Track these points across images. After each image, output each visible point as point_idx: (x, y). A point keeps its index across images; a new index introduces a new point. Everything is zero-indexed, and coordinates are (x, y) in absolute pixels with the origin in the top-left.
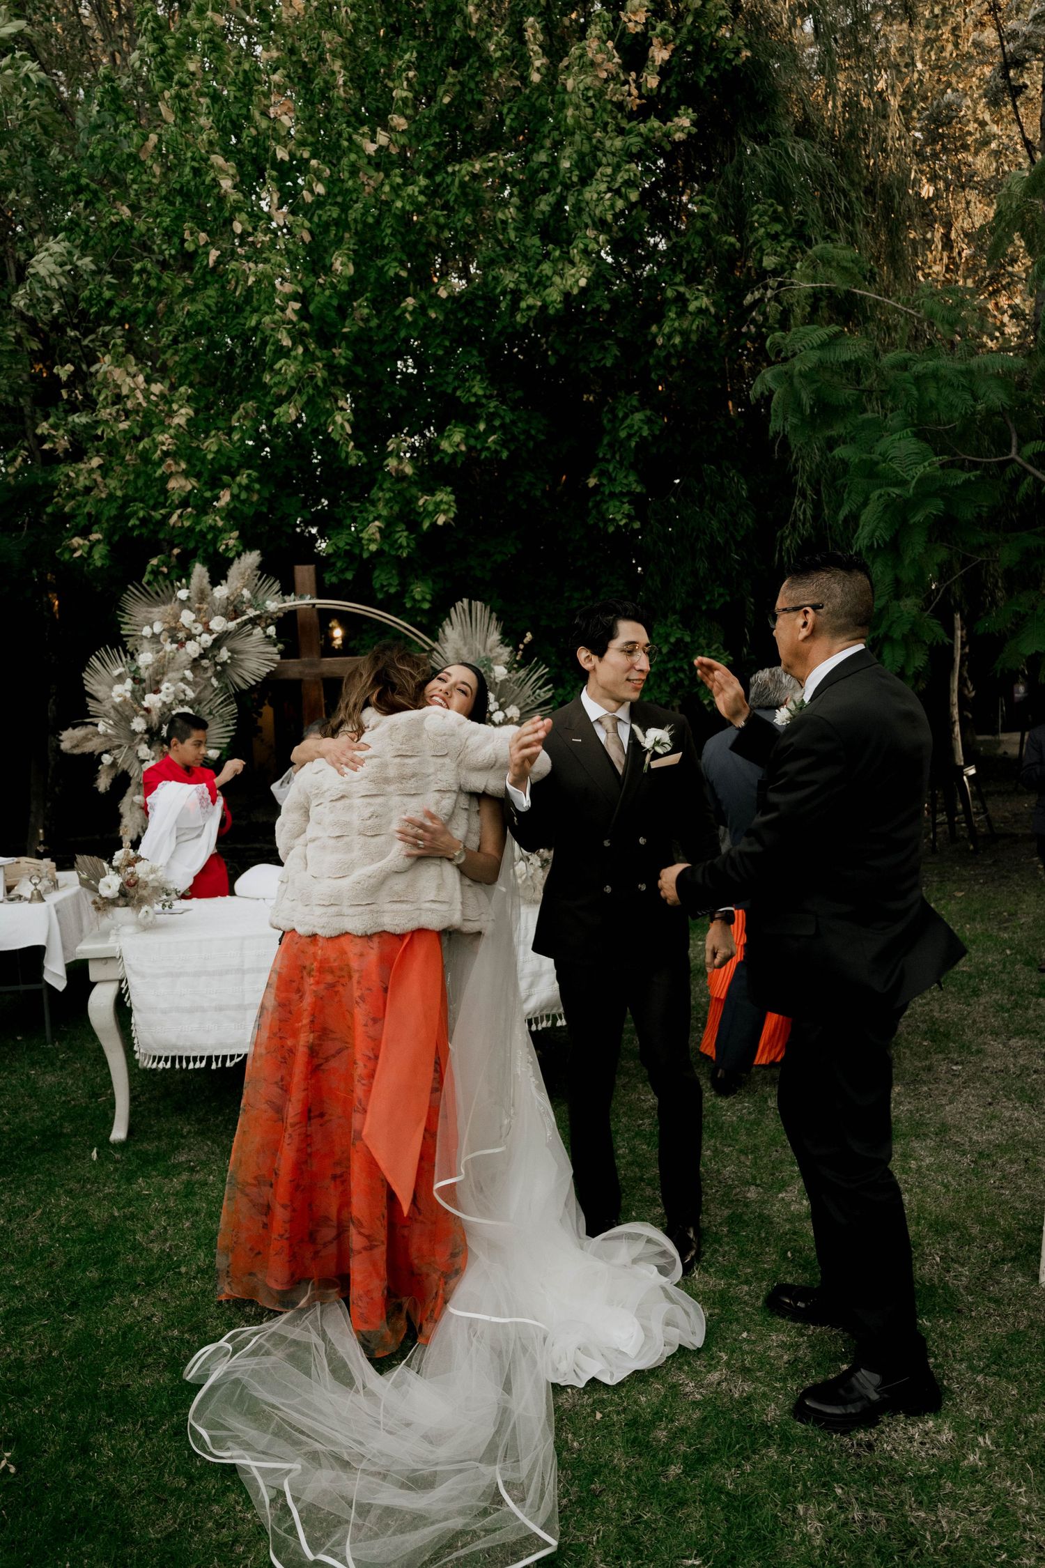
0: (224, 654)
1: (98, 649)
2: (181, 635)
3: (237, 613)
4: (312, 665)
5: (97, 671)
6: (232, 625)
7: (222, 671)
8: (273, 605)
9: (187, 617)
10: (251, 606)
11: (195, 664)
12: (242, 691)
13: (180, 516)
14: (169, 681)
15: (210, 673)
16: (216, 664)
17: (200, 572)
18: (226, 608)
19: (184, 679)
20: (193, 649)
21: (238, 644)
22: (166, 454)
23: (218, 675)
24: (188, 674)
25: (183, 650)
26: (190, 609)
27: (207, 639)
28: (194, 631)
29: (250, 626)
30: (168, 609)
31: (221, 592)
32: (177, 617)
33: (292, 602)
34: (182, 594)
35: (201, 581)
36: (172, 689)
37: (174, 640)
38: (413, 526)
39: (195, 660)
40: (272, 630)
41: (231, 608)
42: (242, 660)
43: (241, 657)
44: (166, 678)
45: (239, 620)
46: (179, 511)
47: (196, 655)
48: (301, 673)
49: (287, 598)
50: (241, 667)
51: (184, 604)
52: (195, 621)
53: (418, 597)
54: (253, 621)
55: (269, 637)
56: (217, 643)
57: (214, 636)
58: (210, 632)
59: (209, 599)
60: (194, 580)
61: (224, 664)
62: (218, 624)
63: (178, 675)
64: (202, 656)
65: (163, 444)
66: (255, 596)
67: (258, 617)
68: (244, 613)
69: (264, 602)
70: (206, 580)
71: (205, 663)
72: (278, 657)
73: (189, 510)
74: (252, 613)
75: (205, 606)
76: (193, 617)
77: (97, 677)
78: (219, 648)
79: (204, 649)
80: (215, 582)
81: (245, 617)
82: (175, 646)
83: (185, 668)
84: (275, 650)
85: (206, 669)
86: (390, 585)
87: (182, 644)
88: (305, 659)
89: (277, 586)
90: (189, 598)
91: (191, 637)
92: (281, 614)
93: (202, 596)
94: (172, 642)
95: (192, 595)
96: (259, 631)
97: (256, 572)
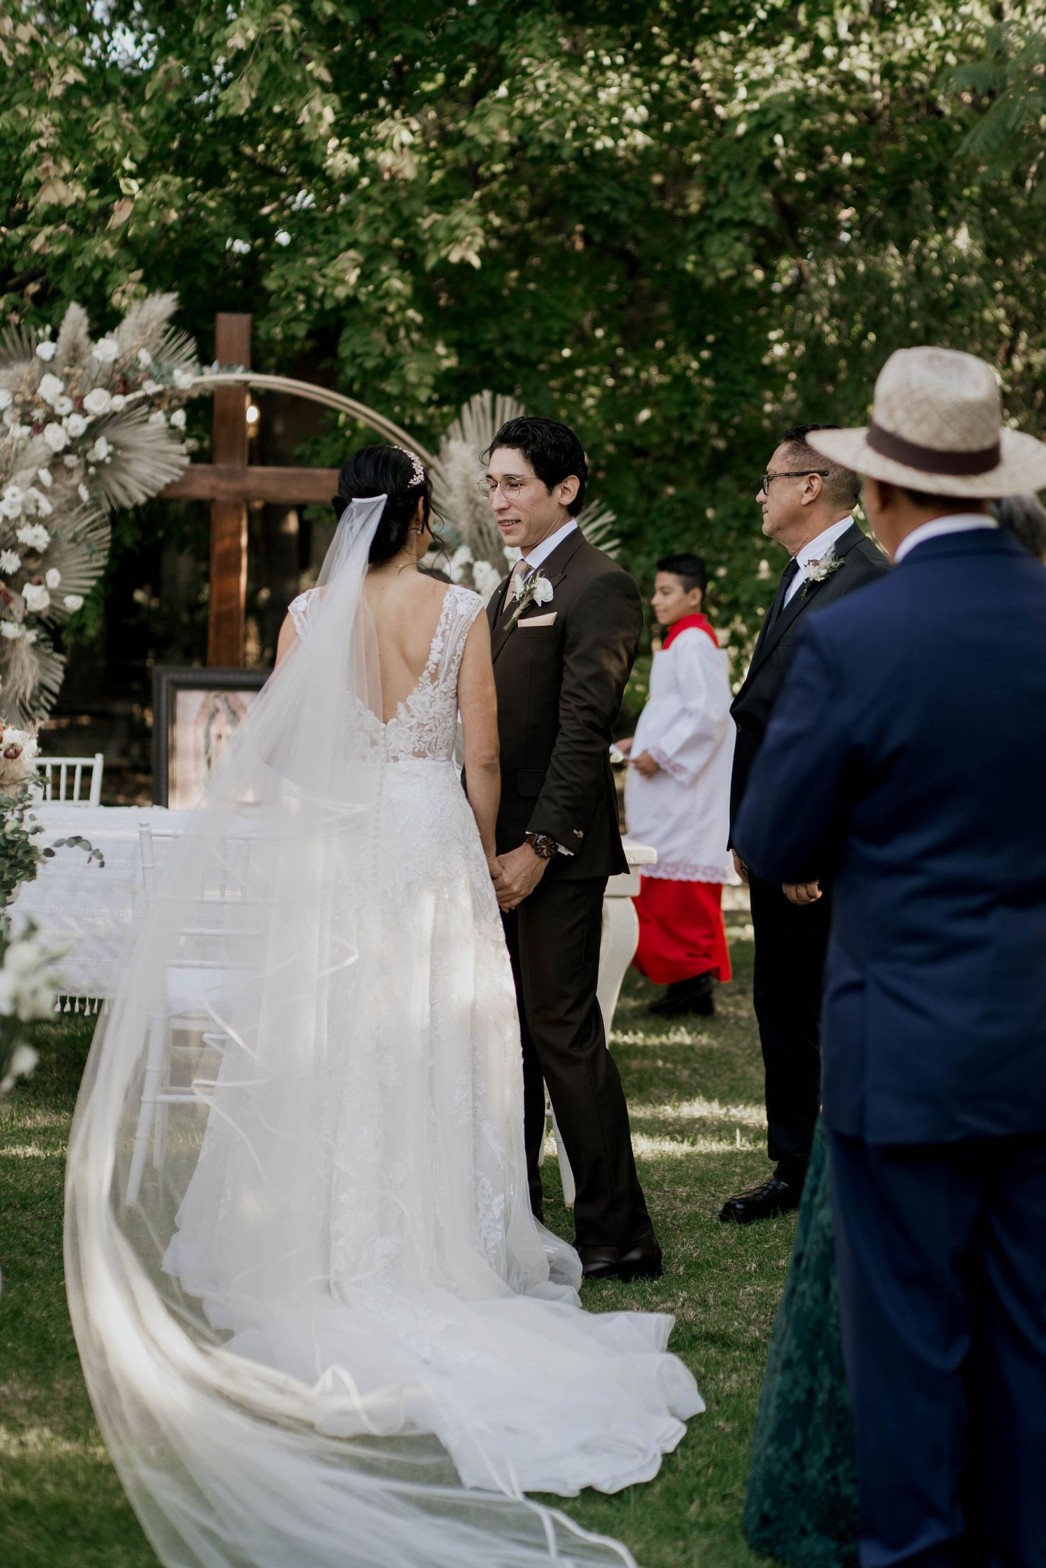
0: (101, 449)
2: (38, 414)
3: (128, 386)
4: (231, 476)
6: (119, 402)
7: (97, 474)
8: (186, 378)
9: (50, 388)
10: (150, 376)
11: (56, 462)
12: (123, 510)
13: (49, 239)
14: (15, 484)
15: (76, 479)
16: (88, 464)
17: (75, 317)
18: (111, 378)
19: (36, 483)
20: (55, 437)
21: (124, 435)
22: (41, 149)
23: (91, 482)
24: (46, 477)
25: (38, 439)
26: (54, 374)
27: (78, 425)
28: (59, 411)
29: (144, 409)
30: (23, 369)
31: (107, 350)
32: (34, 386)
33: (213, 376)
34: (46, 350)
35: (76, 332)
36: (21, 497)
37: (25, 420)
38: (409, 261)
39: (56, 455)
40: (179, 418)
41: (117, 377)
42: (128, 461)
43: (127, 455)
44: (13, 480)
45: (130, 397)
46: (48, 230)
47: (59, 447)
48: (212, 488)
49: (206, 369)
50: (125, 471)
51: (48, 367)
52: (62, 394)
53: (412, 377)
54: (151, 402)
55: (173, 427)
56: (93, 431)
57: (89, 419)
58: (83, 412)
59: (85, 361)
60: (65, 330)
61: (99, 464)
62: (99, 402)
63: (28, 474)
64: (67, 450)
65: (40, 135)
66: (155, 358)
67: (160, 395)
68: (138, 386)
69: (170, 373)
70: (84, 329)
71: (71, 460)
72: (186, 461)
73: (64, 227)
74: (150, 388)
75: (79, 372)
76: (60, 386)
78: (95, 439)
79: (73, 439)
80: (95, 334)
81: (139, 394)
82: (27, 430)
83: (41, 466)
84: (183, 449)
85: (70, 471)
86: (367, 354)
87: (38, 428)
88: (221, 466)
89: (190, 348)
90: (53, 357)
91: (53, 417)
92: (195, 394)
93: (75, 355)
94: (23, 423)
95: (60, 352)
96: (158, 417)
97: (165, 326)
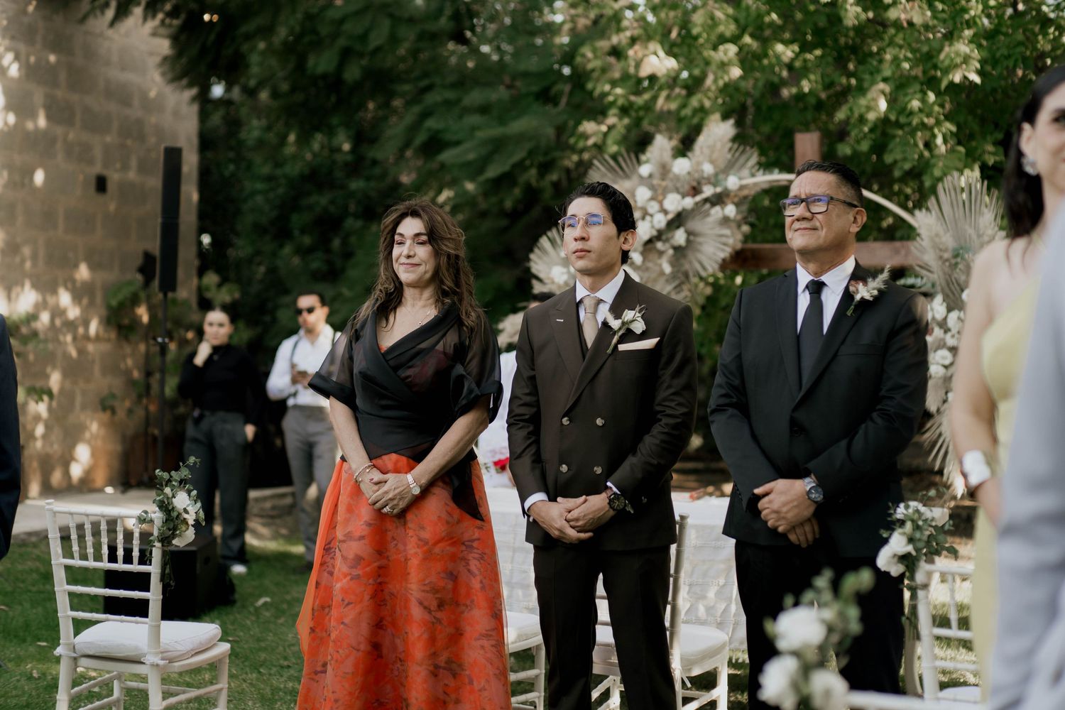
0: (680, 237)
1: (550, 229)
3: (695, 191)
5: (544, 251)
6: (689, 202)
8: (732, 182)
9: (641, 195)
10: (711, 183)
11: (649, 246)
15: (665, 258)
16: (671, 247)
17: (662, 145)
18: (685, 185)
20: (643, 230)
21: (694, 224)
23: (672, 260)
24: (638, 258)
26: (648, 186)
27: (660, 221)
28: (650, 211)
29: (707, 206)
30: (629, 184)
31: (681, 166)
32: (633, 194)
34: (647, 168)
35: (663, 154)
39: (646, 243)
40: (732, 211)
41: (690, 185)
42: (697, 244)
43: (698, 240)
45: (697, 198)
47: (648, 237)
50: (694, 251)
51: (645, 180)
52: (651, 199)
54: (715, 200)
55: (726, 218)
56: (673, 224)
57: (670, 216)
58: (665, 212)
59: (671, 175)
60: (657, 154)
61: (677, 249)
62: (674, 203)
64: (655, 238)
66: (717, 169)
67: (719, 195)
68: (703, 191)
69: (728, 179)
70: (667, 153)
71: (659, 245)
74: (708, 191)
75: (664, 183)
76: (649, 194)
77: (545, 258)
78: (674, 230)
79: (657, 231)
81: (703, 196)
84: (734, 233)
85: (661, 253)
90: (650, 174)
91: (645, 217)
93: (664, 170)
95: (653, 171)
96: (716, 212)
97: (730, 145)
